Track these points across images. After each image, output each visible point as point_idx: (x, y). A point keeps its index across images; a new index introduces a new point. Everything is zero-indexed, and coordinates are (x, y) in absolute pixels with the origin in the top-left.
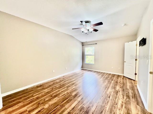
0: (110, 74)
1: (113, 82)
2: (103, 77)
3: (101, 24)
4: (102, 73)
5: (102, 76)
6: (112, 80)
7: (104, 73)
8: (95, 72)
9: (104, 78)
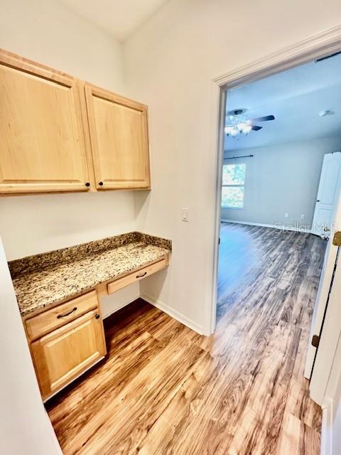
0: (279, 230)
1: (283, 242)
2: (263, 235)
3: (271, 118)
4: (260, 227)
5: (261, 233)
6: (283, 240)
7: (266, 228)
8: (244, 225)
9: (265, 236)
